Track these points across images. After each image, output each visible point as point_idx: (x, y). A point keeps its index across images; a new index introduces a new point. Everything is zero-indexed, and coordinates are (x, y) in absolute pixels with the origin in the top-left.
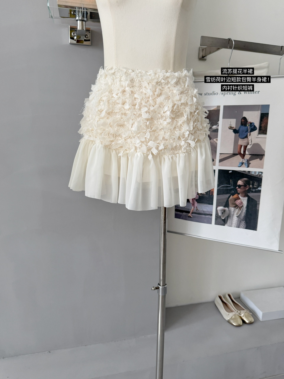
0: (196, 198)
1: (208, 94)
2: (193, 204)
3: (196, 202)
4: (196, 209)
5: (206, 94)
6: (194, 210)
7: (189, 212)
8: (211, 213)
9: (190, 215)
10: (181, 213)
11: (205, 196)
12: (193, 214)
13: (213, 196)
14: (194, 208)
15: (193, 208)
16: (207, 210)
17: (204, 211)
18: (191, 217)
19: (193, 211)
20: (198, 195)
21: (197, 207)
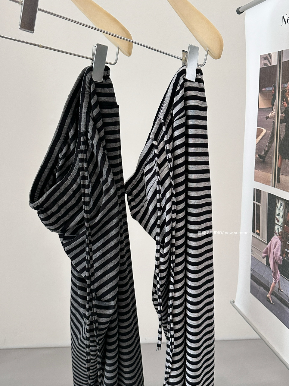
0: (279, 262)
2: (275, 274)
3: (279, 272)
4: (277, 285)
6: (276, 288)
7: (268, 289)
9: (269, 296)
12: (274, 297)
14: (275, 283)
15: (274, 281)
17: (288, 299)
18: (270, 301)
19: (273, 288)
20: (283, 256)
21: (280, 282)
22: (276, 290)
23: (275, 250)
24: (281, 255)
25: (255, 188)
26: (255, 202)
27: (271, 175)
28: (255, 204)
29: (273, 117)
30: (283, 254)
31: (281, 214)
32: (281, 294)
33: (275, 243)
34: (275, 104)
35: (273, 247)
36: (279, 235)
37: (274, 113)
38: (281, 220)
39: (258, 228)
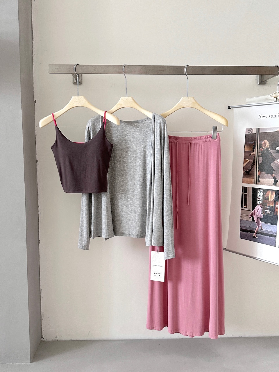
0: (261, 217)
1: (272, 116)
2: (258, 223)
3: (261, 221)
4: (260, 228)
5: (270, 116)
6: (259, 230)
7: (253, 232)
8: (275, 234)
9: (254, 235)
10: (246, 233)
11: (270, 215)
12: (258, 234)
13: (277, 216)
14: (259, 227)
15: (257, 227)
16: (271, 231)
17: (268, 232)
18: (255, 238)
19: (257, 230)
20: (263, 214)
21: (262, 226)
22: (259, 231)
23: (258, 213)
24: (262, 214)
25: (243, 186)
26: (243, 193)
27: (254, 179)
28: (243, 194)
29: (254, 155)
30: (263, 213)
31: (261, 195)
32: (264, 231)
33: (257, 209)
34: (255, 149)
35: (256, 211)
36: (260, 205)
37: (255, 153)
38: (261, 198)
39: (245, 204)
